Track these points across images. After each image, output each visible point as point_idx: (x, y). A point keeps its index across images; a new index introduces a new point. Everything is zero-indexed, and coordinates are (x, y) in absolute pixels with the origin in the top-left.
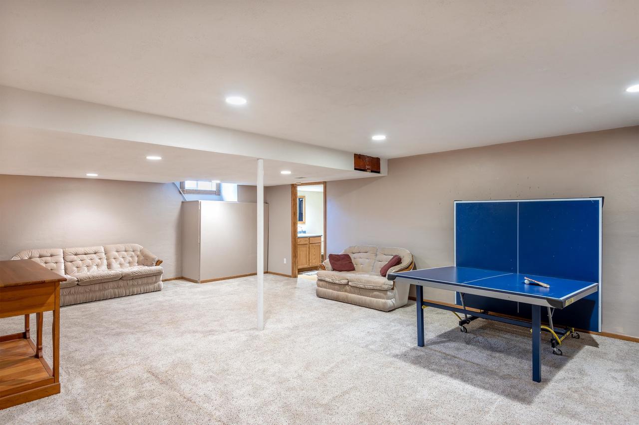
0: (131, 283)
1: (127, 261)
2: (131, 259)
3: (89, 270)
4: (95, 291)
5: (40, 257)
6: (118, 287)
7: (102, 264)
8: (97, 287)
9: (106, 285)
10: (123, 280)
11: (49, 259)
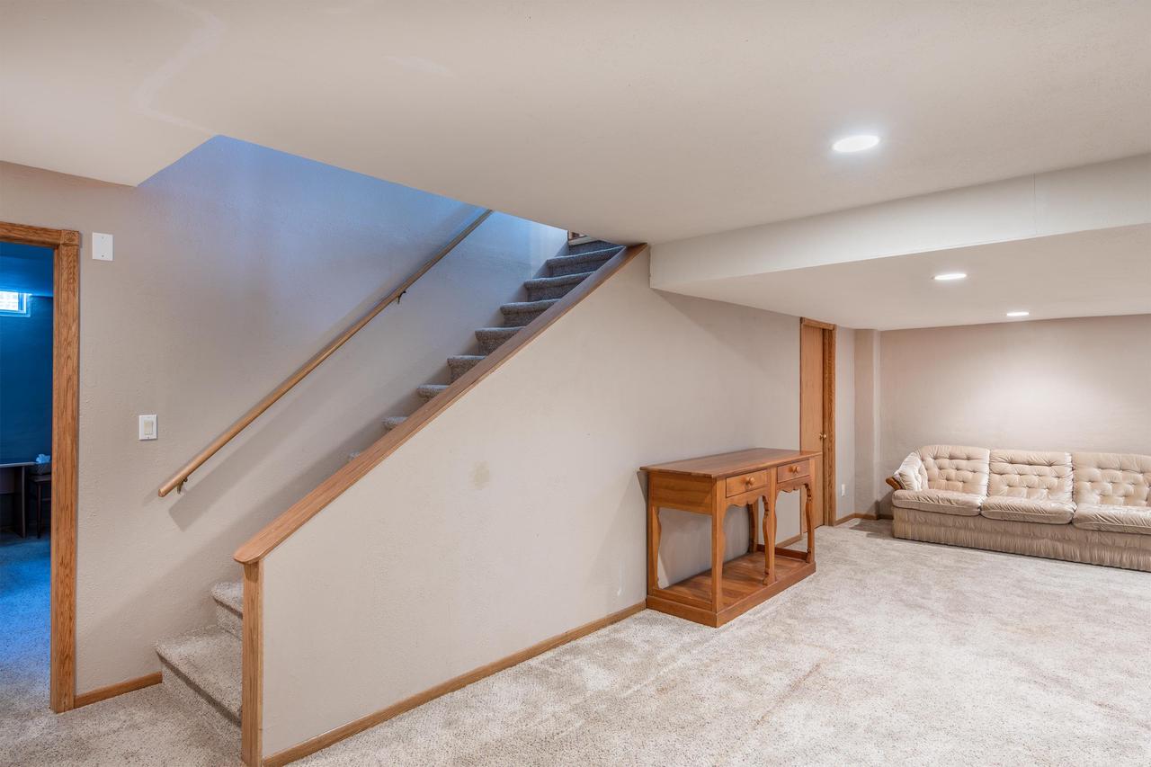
0: (1095, 537)
1: (1122, 492)
2: (1131, 489)
3: (1029, 496)
4: (1013, 535)
5: (951, 458)
6: (1063, 540)
7: (1060, 488)
8: (1018, 528)
9: (1037, 530)
10: (1075, 527)
11: (963, 463)
